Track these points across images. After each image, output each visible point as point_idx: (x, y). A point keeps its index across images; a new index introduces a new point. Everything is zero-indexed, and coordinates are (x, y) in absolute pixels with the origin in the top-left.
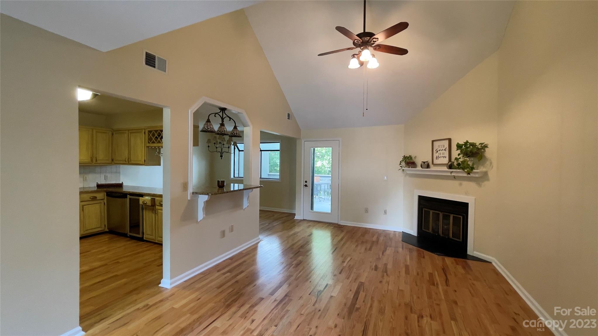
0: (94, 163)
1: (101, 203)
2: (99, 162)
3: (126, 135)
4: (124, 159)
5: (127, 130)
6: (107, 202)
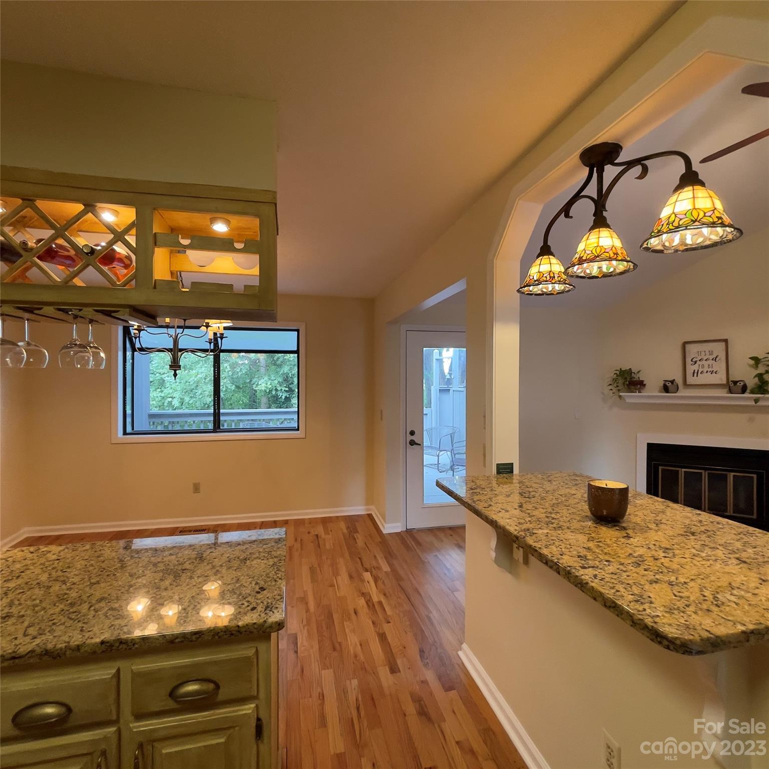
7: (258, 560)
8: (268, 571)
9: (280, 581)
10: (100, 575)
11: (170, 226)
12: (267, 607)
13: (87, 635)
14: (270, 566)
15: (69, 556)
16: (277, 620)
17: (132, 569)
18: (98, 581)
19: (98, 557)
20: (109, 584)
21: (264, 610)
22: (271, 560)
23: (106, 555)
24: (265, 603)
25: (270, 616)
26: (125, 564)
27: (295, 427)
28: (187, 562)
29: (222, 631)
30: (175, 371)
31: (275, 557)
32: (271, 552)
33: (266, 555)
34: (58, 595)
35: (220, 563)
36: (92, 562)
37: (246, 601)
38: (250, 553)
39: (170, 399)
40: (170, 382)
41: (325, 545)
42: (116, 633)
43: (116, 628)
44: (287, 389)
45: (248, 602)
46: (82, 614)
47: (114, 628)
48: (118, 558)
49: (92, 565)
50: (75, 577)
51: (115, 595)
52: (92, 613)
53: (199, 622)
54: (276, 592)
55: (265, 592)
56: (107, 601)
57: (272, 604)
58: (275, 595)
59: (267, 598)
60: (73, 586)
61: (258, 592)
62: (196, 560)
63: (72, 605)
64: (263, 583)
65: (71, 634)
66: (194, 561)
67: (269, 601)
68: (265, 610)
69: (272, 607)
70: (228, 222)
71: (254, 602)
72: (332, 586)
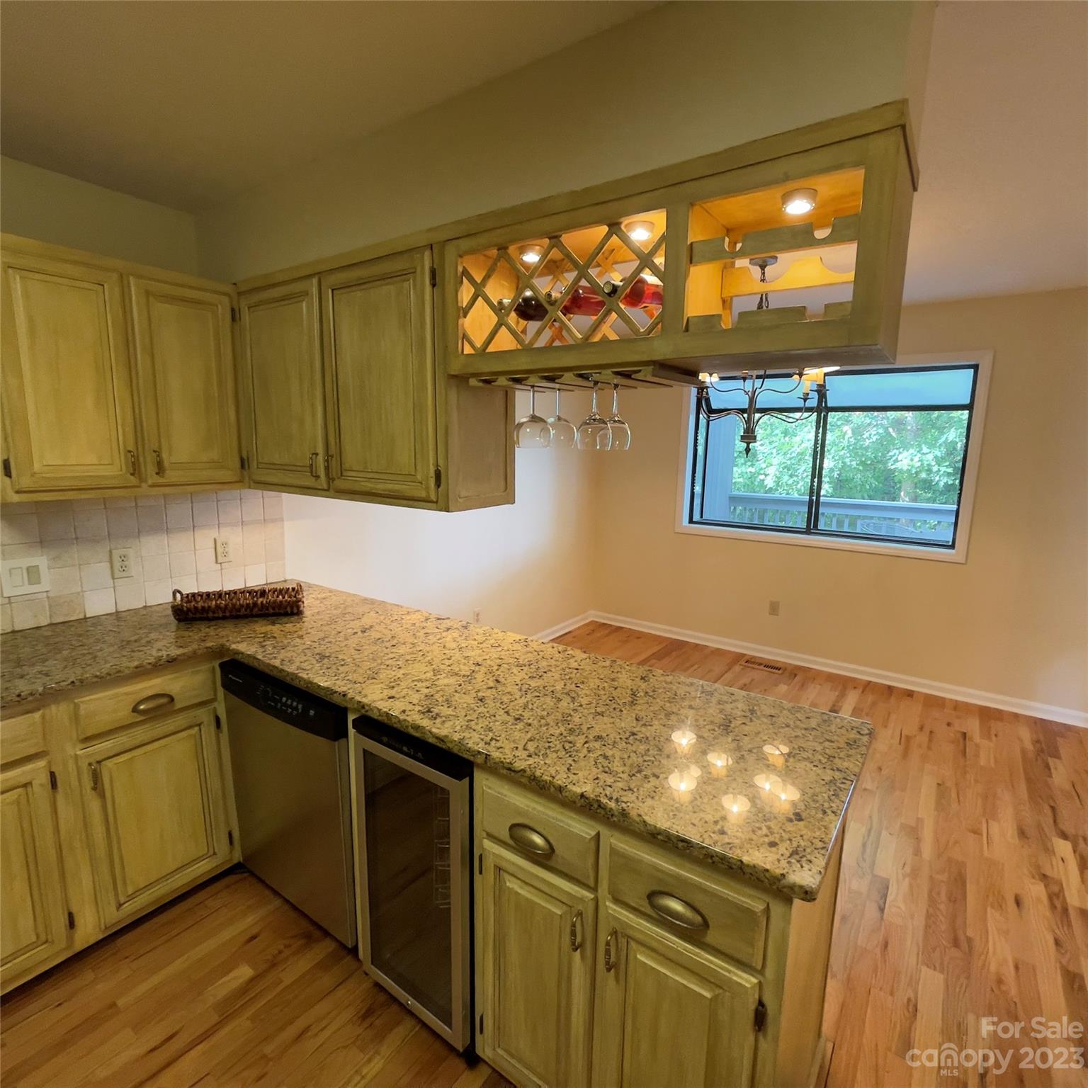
0: (150, 482)
1: (199, 725)
2: (174, 480)
3: (307, 309)
4: (308, 463)
5: (309, 277)
6: (228, 717)
7: (808, 764)
8: (818, 790)
9: (832, 816)
10: (607, 705)
11: (724, 226)
12: (795, 853)
13: (572, 777)
14: (823, 782)
15: (588, 668)
16: (804, 883)
17: (641, 710)
18: (603, 712)
19: (613, 680)
20: (612, 720)
21: (788, 854)
22: (830, 772)
23: (621, 680)
24: (795, 844)
25: (794, 871)
26: (637, 700)
27: (948, 542)
28: (707, 727)
29: (717, 856)
30: (748, 444)
31: (838, 769)
32: (834, 757)
33: (824, 760)
34: (564, 713)
35: (750, 746)
36: (606, 685)
37: (766, 826)
38: (799, 747)
39: (762, 477)
40: (764, 453)
41: (977, 756)
42: (599, 790)
43: (599, 785)
44: (950, 470)
45: (769, 828)
46: (575, 748)
47: (598, 783)
48: (632, 689)
49: (604, 689)
50: (585, 698)
51: (613, 739)
52: (585, 751)
53: (691, 826)
54: (818, 833)
55: (801, 823)
56: (603, 743)
57: (804, 850)
58: (814, 838)
59: (802, 836)
60: (579, 708)
61: (791, 820)
62: (719, 728)
63: (571, 731)
64: (803, 807)
65: (558, 769)
66: (717, 729)
67: (802, 843)
68: (791, 855)
69: (804, 856)
70: (812, 193)
71: (778, 833)
72: (976, 832)
